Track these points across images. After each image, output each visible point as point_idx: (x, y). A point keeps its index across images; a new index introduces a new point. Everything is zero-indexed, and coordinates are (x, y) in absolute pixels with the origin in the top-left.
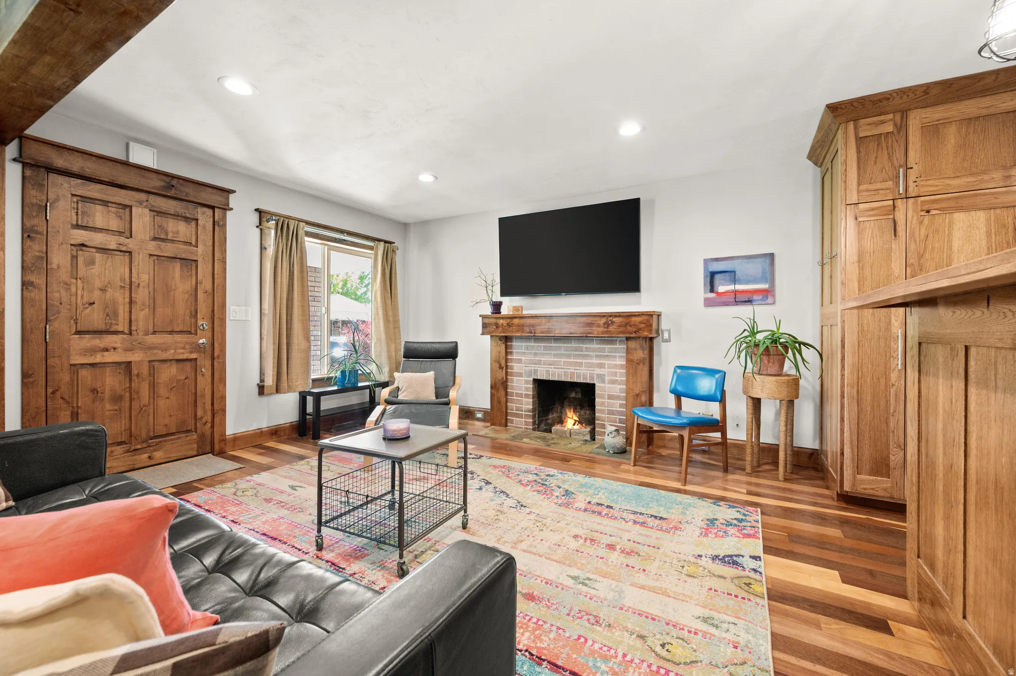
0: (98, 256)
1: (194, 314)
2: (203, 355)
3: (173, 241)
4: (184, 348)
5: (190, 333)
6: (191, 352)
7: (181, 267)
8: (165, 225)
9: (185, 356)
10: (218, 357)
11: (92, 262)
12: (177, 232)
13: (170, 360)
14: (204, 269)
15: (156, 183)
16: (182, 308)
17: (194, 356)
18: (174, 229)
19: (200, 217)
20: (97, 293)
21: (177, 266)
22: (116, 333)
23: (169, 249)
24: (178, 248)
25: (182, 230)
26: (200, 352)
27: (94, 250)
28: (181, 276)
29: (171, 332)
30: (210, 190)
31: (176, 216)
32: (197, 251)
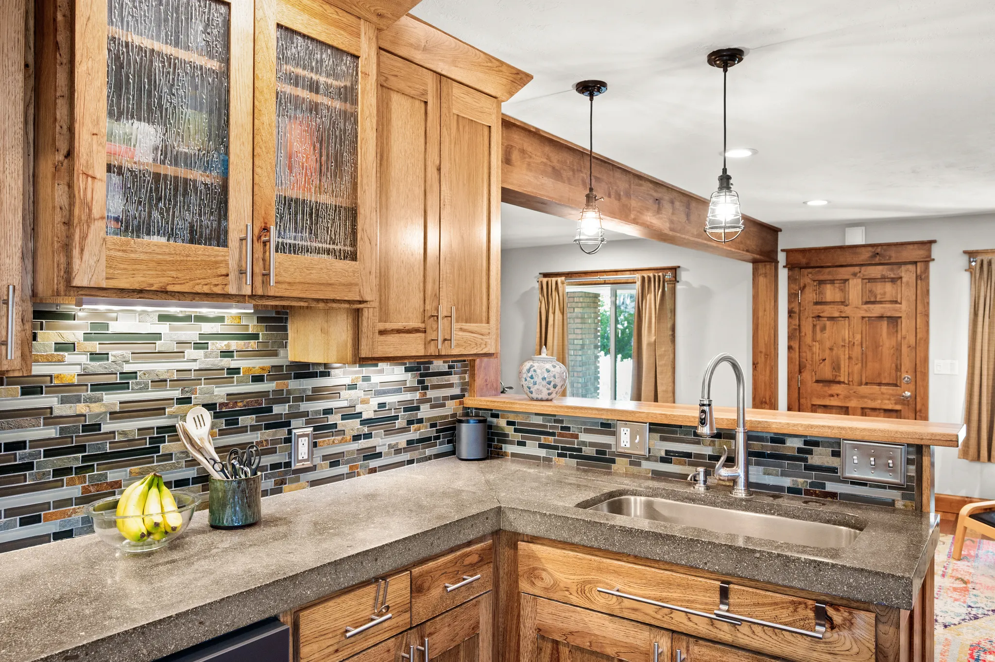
0: (828, 323)
1: (898, 369)
2: (907, 407)
3: (881, 302)
4: (889, 399)
5: (896, 385)
6: (896, 404)
7: (888, 324)
8: (874, 289)
9: (890, 407)
10: (920, 411)
11: (823, 329)
12: (885, 294)
13: (880, 409)
14: (906, 325)
15: (865, 255)
16: (888, 364)
17: (898, 407)
18: (882, 291)
19: (903, 274)
20: (828, 351)
21: (884, 324)
22: (839, 383)
23: (877, 310)
24: (884, 308)
25: (888, 290)
26: (903, 404)
27: (826, 319)
28: (888, 333)
29: (880, 384)
30: (911, 247)
31: (884, 279)
32: (900, 308)
